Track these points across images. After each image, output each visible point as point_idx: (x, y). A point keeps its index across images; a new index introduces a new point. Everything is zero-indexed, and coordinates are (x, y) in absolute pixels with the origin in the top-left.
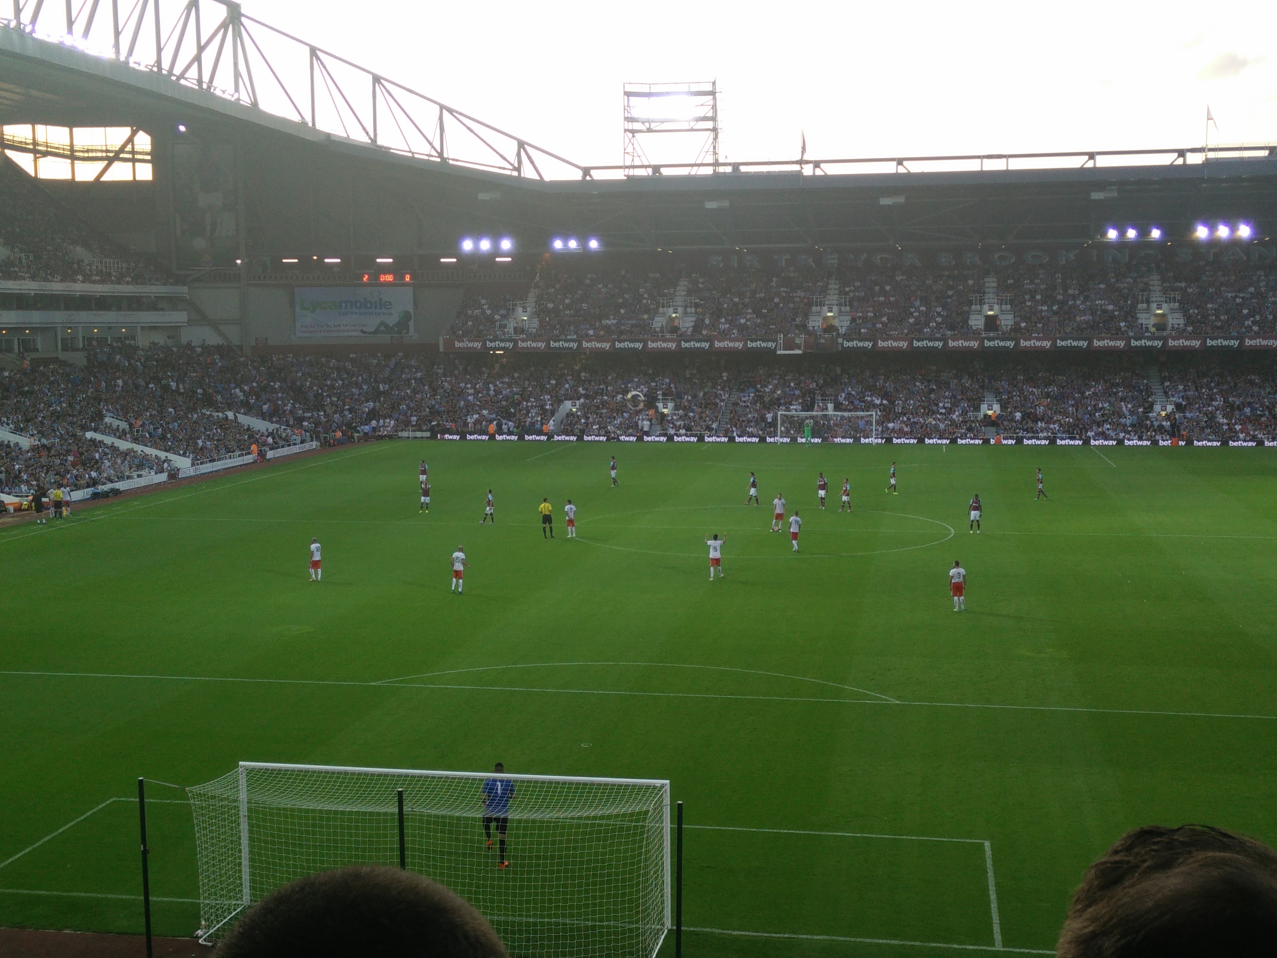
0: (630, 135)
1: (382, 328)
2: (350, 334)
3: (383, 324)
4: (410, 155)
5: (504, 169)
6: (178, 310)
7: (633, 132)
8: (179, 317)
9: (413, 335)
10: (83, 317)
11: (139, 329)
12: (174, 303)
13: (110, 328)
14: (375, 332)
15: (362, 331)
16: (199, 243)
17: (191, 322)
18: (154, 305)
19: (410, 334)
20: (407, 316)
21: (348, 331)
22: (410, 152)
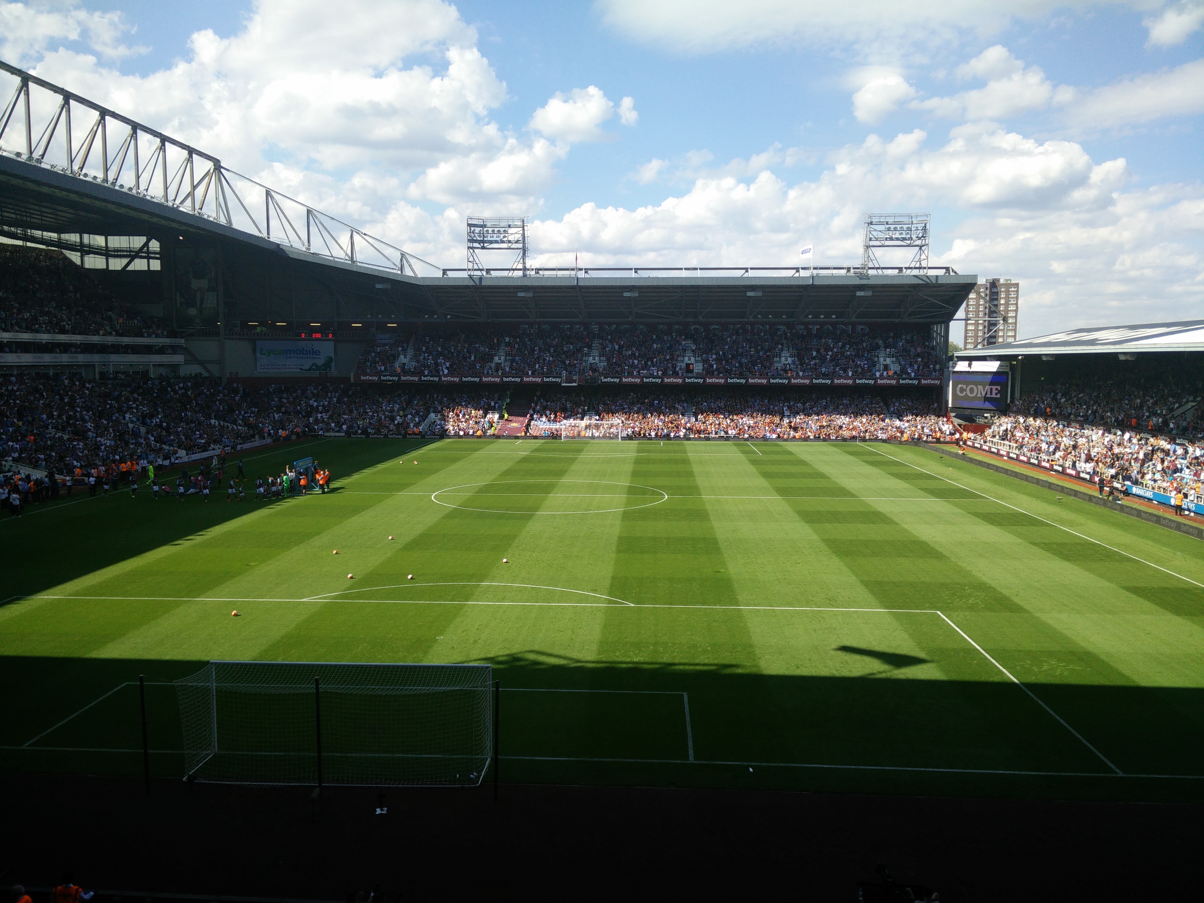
0: (471, 251)
1: (314, 367)
2: (292, 370)
3: (314, 364)
4: (332, 259)
5: (393, 269)
6: (177, 354)
7: (472, 248)
8: (179, 358)
9: (334, 372)
10: (114, 358)
11: (151, 365)
12: (174, 349)
13: (131, 365)
14: (309, 369)
15: (301, 369)
16: (192, 312)
17: (187, 362)
18: (161, 350)
19: (332, 371)
20: (330, 360)
21: (292, 368)
22: (332, 256)
